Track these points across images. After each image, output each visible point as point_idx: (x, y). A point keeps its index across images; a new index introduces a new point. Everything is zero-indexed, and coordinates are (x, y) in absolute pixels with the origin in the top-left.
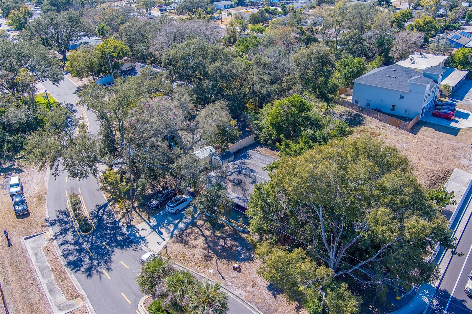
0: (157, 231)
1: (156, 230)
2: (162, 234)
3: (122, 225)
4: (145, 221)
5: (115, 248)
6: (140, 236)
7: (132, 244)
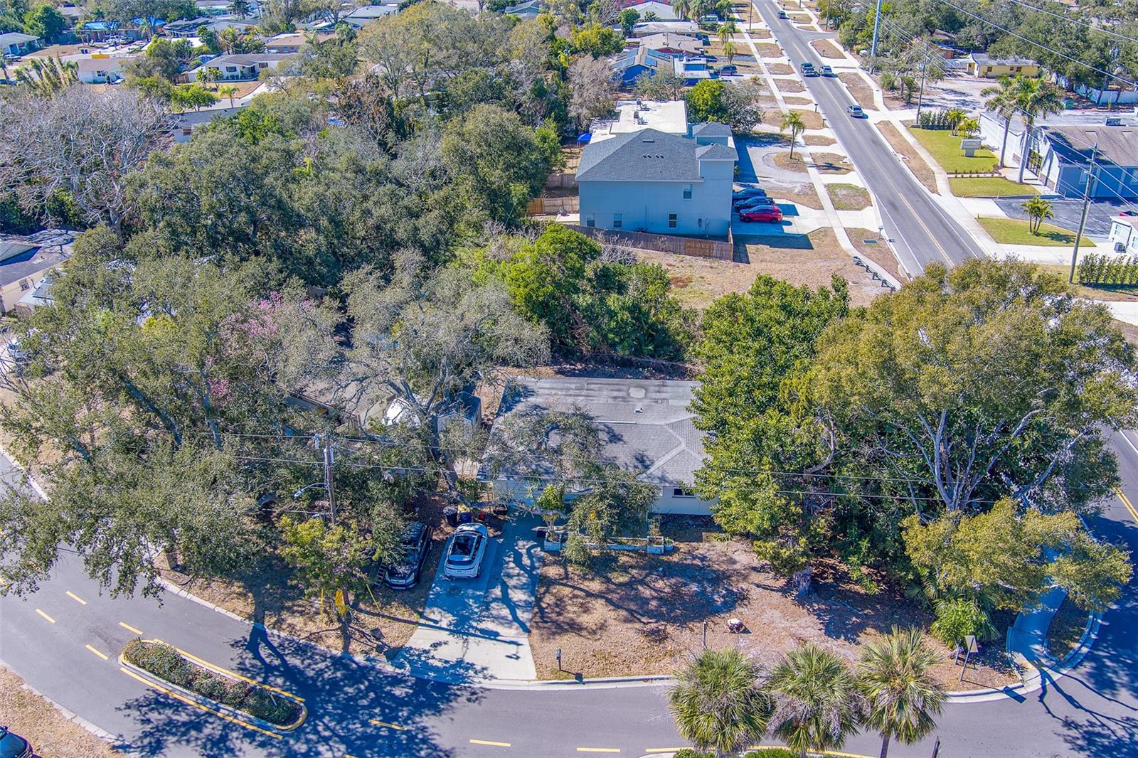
0: (478, 633)
1: (471, 631)
2: (497, 634)
3: (368, 660)
4: (417, 623)
5: (418, 719)
6: (446, 662)
7: (450, 689)
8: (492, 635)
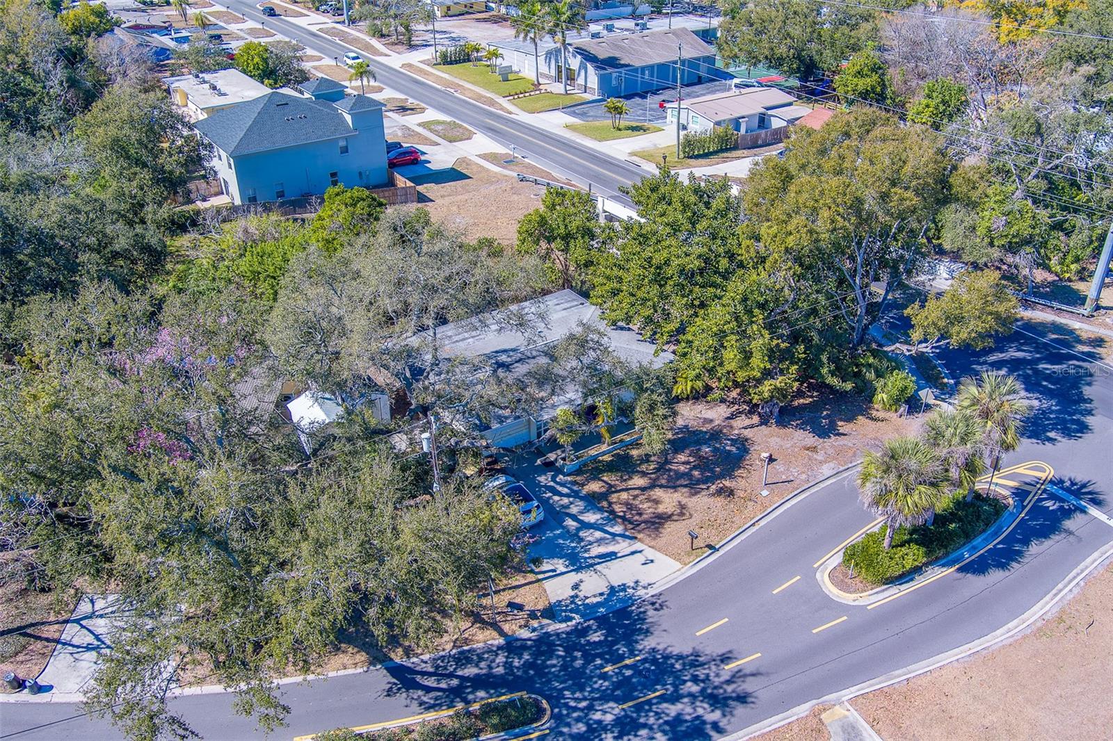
0: (598, 560)
1: (590, 561)
2: (614, 553)
4: (538, 581)
5: (640, 647)
6: (601, 594)
7: (632, 612)
8: (612, 556)
